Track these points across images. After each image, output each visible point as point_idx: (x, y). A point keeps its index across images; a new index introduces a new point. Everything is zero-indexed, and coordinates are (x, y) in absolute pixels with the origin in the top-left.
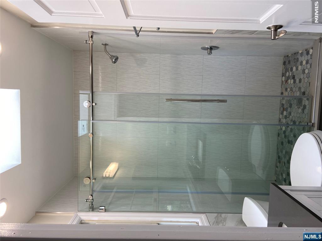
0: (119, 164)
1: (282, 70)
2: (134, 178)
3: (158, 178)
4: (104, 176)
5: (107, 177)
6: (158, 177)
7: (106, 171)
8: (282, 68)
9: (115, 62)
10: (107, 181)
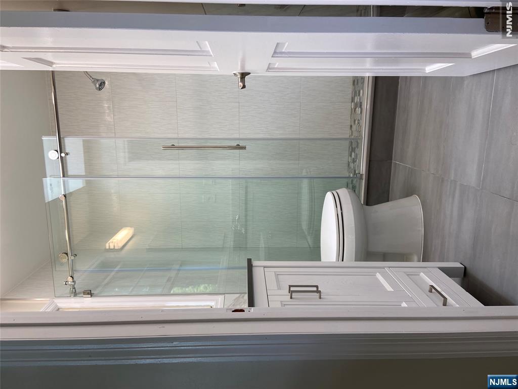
0: (135, 230)
1: (351, 92)
2: (150, 250)
3: (183, 249)
4: (107, 247)
5: (111, 249)
6: (183, 247)
7: (111, 241)
8: (351, 90)
9: (100, 89)
10: (112, 255)
